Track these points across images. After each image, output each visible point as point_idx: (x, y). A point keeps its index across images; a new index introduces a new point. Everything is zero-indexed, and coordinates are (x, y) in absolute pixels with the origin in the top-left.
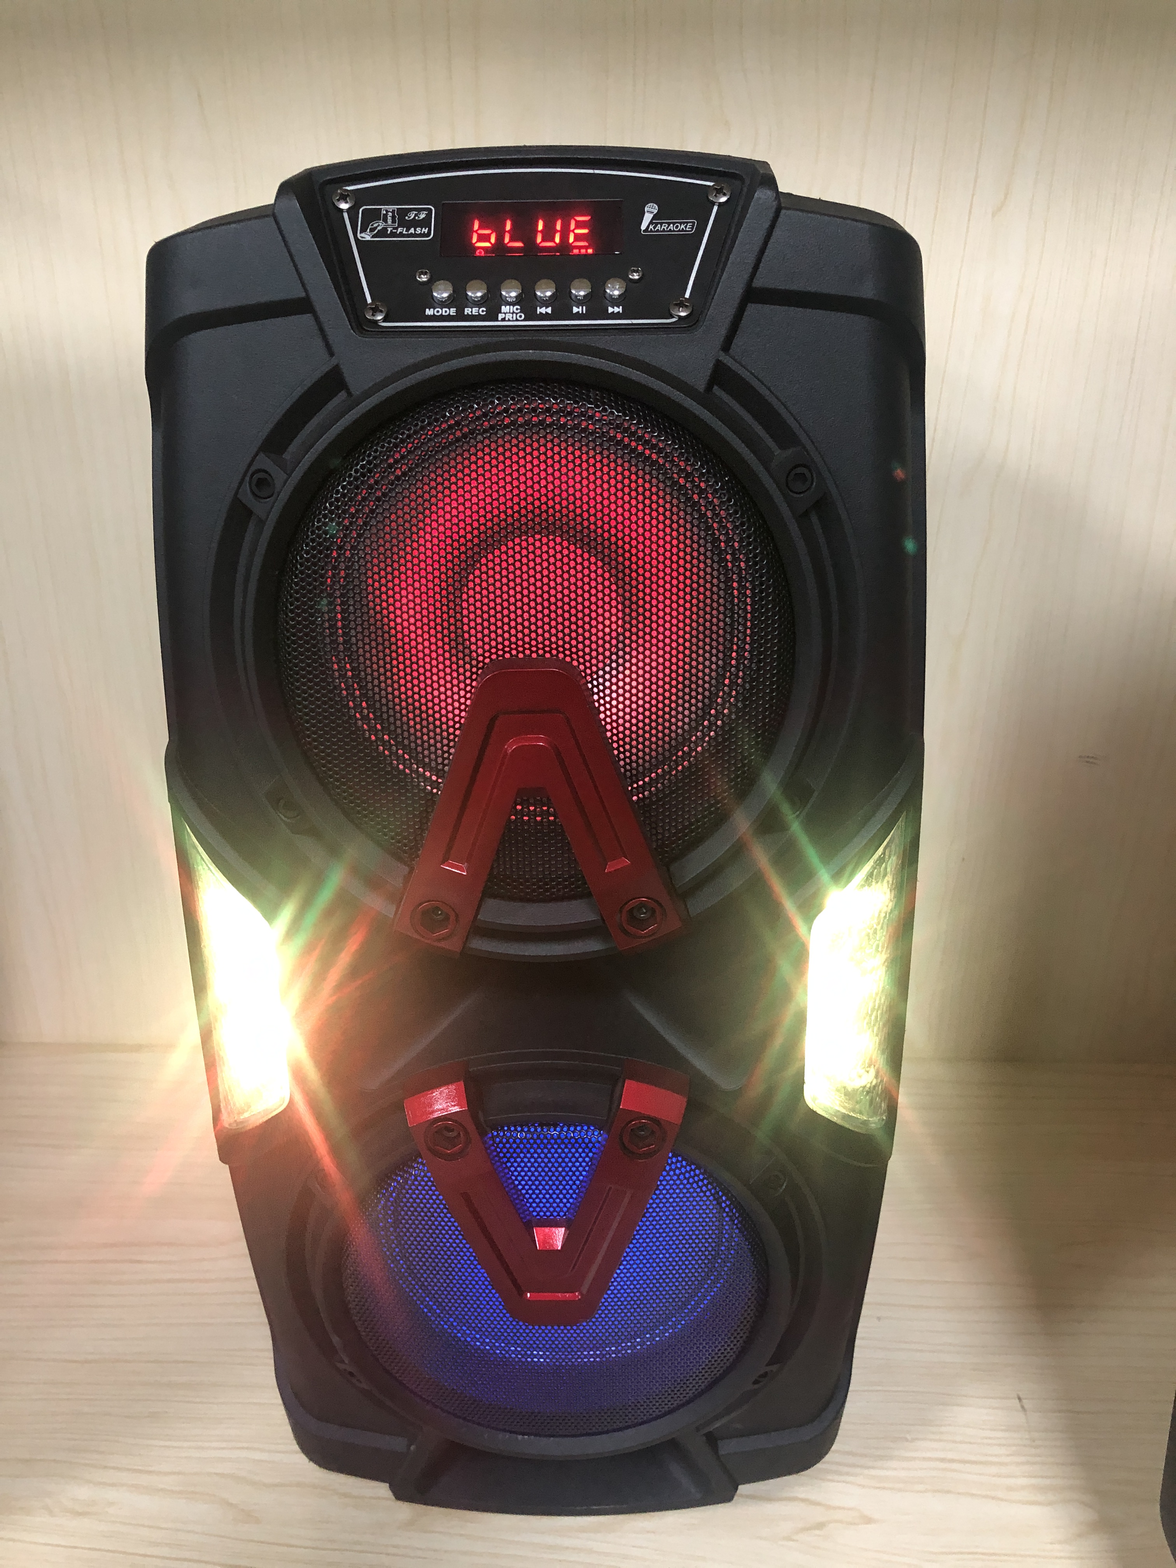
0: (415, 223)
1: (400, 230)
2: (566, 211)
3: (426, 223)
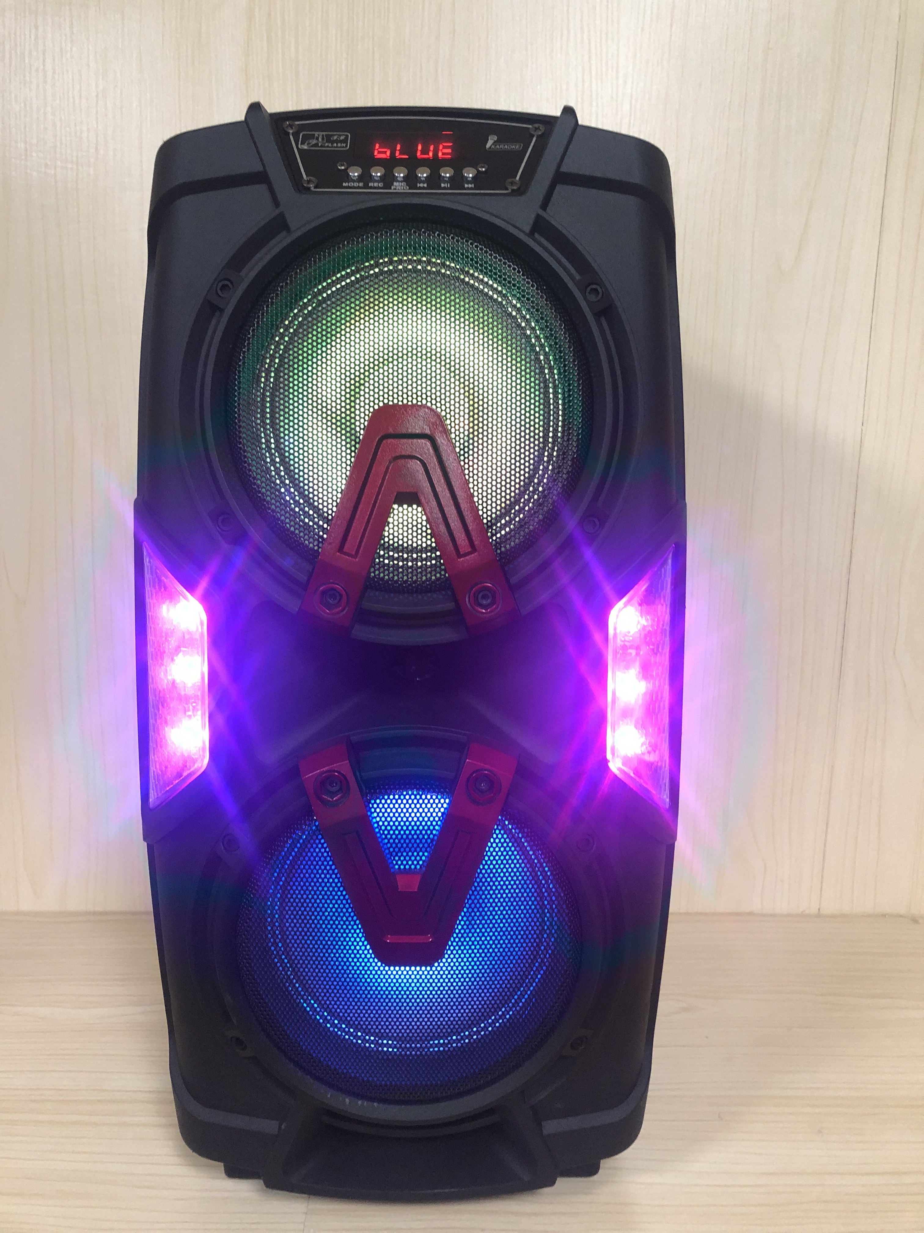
0: (337, 141)
1: (326, 145)
2: (437, 139)
3: (345, 141)
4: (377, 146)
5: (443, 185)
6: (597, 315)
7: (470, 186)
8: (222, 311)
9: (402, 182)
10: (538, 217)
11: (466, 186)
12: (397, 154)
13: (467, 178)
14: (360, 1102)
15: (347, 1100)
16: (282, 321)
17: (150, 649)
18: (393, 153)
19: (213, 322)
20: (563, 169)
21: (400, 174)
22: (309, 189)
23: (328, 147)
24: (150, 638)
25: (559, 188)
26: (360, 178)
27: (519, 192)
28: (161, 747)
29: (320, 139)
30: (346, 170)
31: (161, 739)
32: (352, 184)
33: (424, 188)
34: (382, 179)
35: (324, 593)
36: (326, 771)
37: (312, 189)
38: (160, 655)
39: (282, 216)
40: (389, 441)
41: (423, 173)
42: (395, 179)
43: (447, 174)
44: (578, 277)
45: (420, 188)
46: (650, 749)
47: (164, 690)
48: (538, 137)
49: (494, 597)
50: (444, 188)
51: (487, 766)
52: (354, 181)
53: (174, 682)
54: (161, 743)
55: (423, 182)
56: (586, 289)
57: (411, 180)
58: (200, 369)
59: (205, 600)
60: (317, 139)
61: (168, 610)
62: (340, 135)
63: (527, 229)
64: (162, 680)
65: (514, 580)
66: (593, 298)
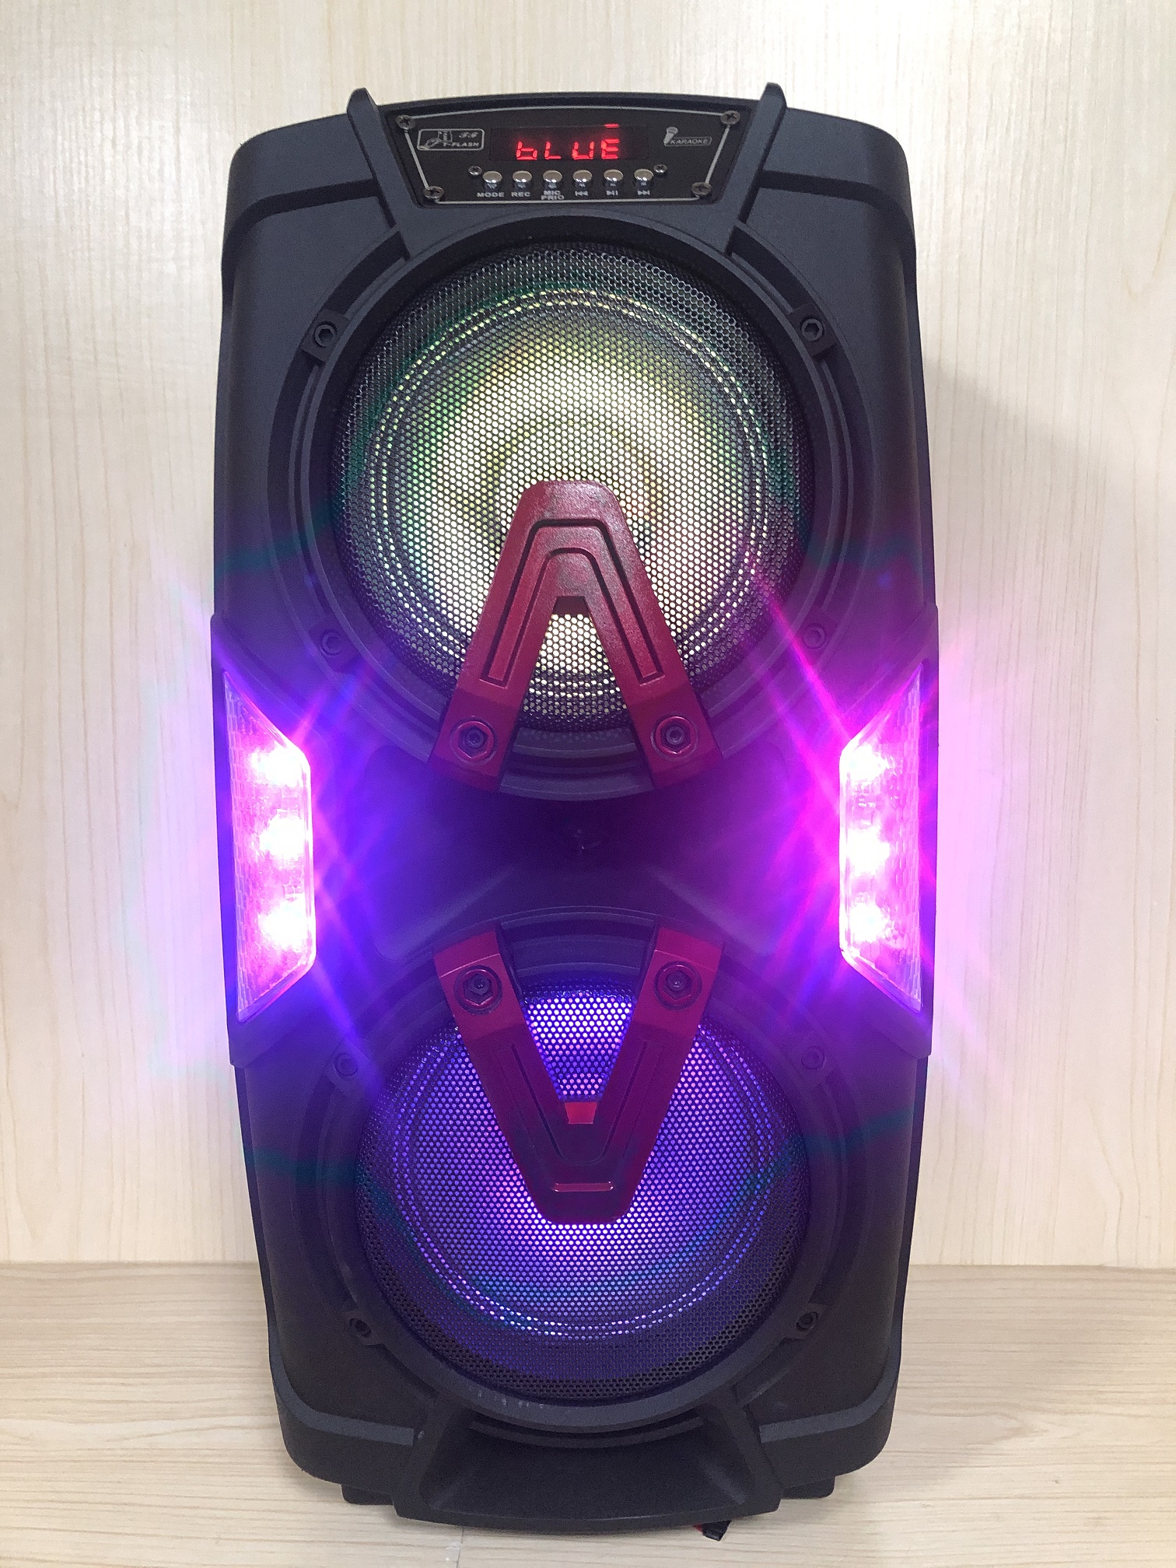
4: (520, 145)
5: (608, 193)
6: (818, 358)
7: (645, 193)
8: (321, 364)
9: (554, 190)
10: (737, 232)
11: (639, 193)
12: (547, 155)
13: (640, 182)
14: (521, 1403)
15: (504, 1401)
16: (402, 375)
17: (236, 813)
18: (541, 152)
19: (311, 380)
20: (767, 167)
21: (552, 178)
22: (432, 201)
23: (455, 147)
24: (236, 797)
25: (762, 191)
26: (500, 187)
27: (709, 199)
28: (253, 940)
29: (445, 138)
30: (481, 176)
31: (253, 929)
32: (488, 195)
33: (584, 197)
34: (529, 186)
35: (463, 733)
36: (472, 968)
37: (437, 201)
38: (250, 820)
39: (398, 237)
40: (546, 529)
41: (582, 178)
42: (545, 186)
43: (613, 177)
44: (790, 310)
45: (579, 197)
46: (896, 932)
47: (255, 865)
48: (732, 127)
49: (687, 734)
50: (611, 197)
51: (681, 959)
52: (491, 191)
53: (268, 855)
54: (252, 934)
55: (583, 190)
56: (801, 324)
57: (567, 187)
58: (295, 442)
59: (307, 746)
60: (441, 137)
61: (259, 760)
62: (471, 132)
63: (722, 247)
64: (252, 852)
65: (714, 710)
66: (811, 336)
